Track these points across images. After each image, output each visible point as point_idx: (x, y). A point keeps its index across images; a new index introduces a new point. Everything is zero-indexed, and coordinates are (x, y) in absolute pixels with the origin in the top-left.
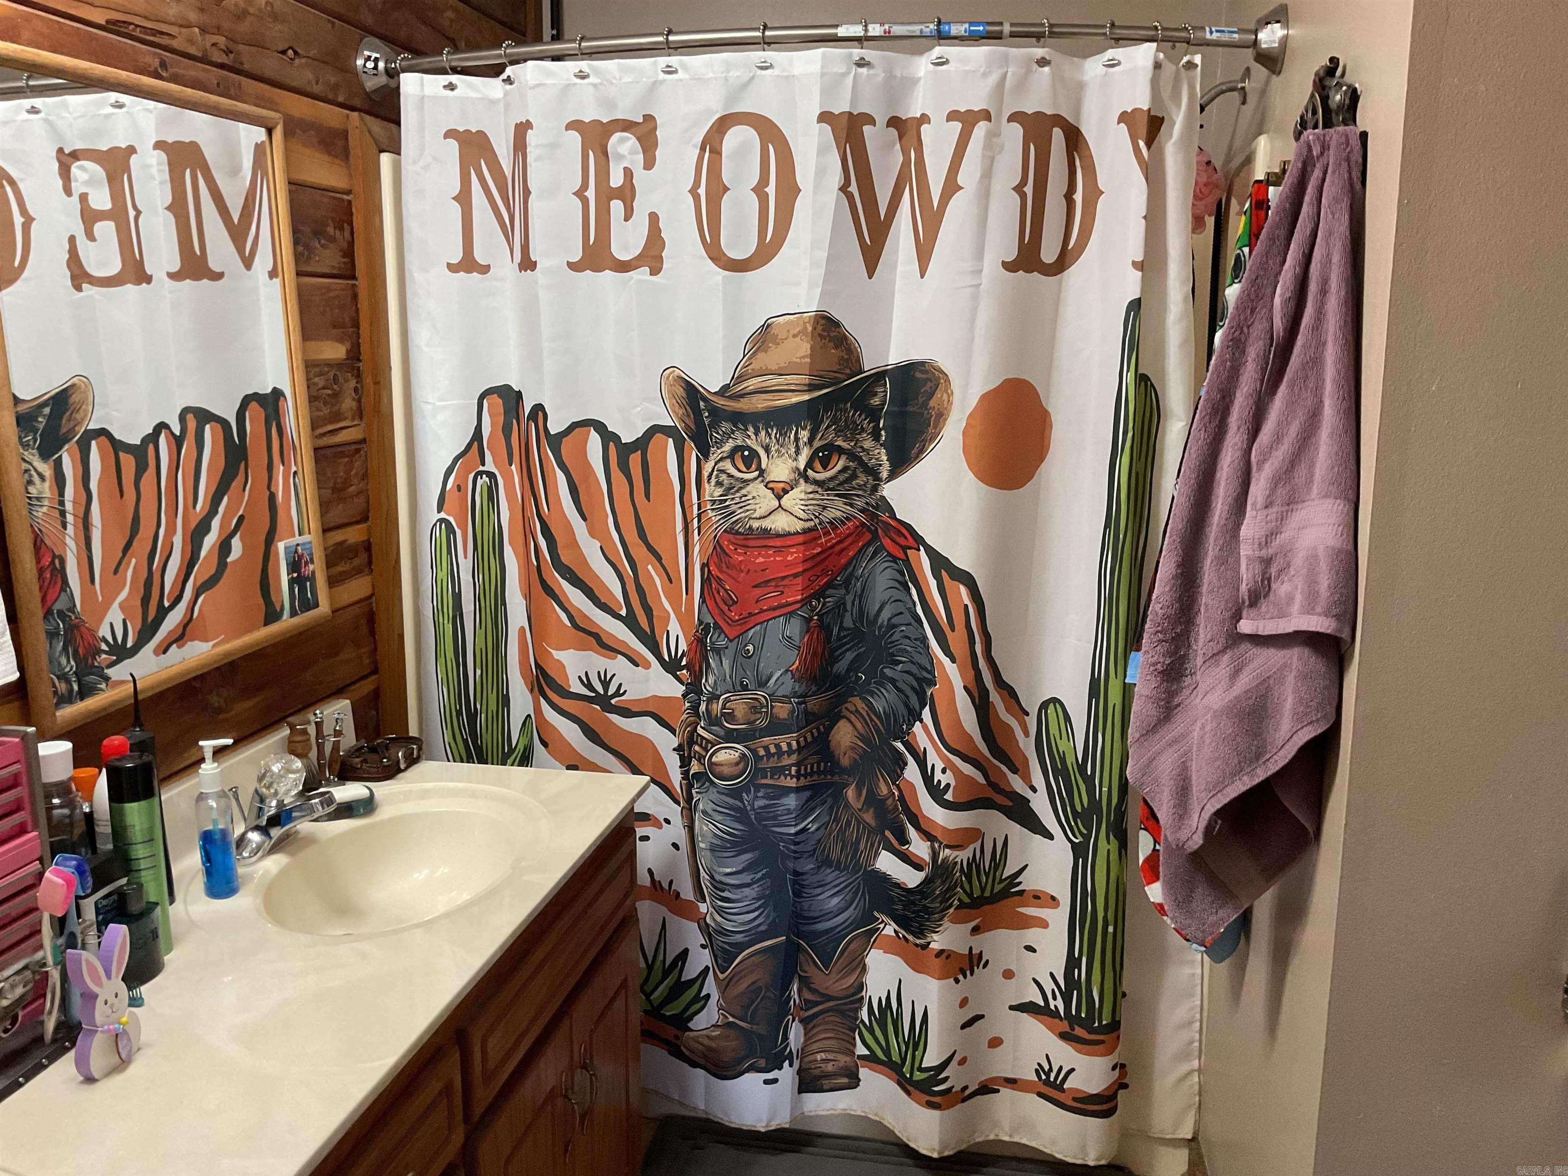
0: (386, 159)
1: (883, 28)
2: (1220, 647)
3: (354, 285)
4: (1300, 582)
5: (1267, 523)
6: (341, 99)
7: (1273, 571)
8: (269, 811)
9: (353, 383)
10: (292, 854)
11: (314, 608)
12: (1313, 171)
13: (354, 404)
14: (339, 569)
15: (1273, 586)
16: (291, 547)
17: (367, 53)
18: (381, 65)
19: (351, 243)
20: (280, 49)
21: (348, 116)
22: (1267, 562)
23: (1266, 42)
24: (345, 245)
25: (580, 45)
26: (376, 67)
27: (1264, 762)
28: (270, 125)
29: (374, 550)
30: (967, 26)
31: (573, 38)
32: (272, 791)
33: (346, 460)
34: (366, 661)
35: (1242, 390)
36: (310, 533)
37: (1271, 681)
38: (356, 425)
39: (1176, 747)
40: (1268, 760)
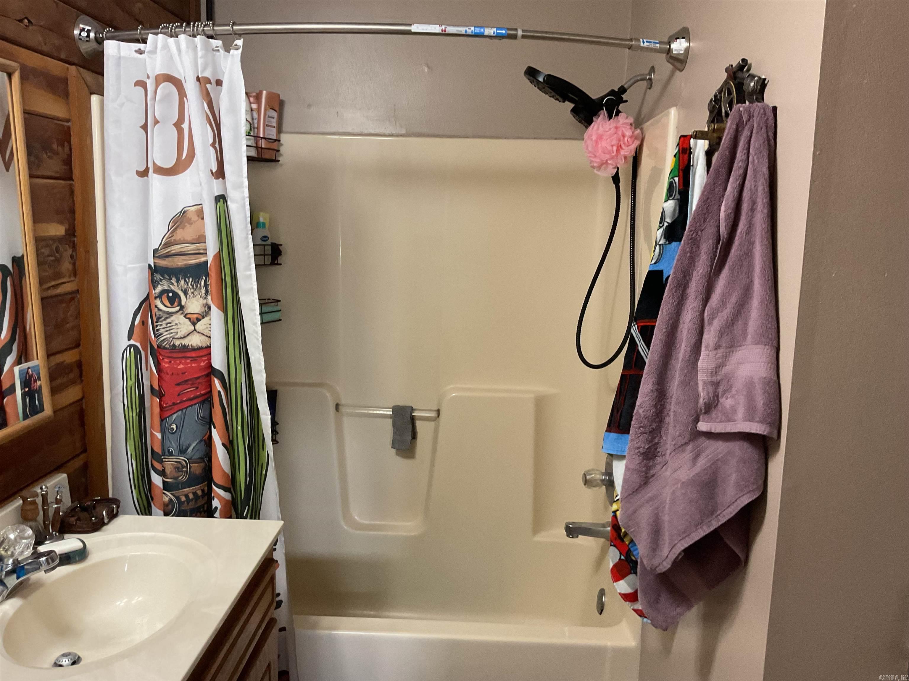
0: (95, 99)
1: (441, 28)
2: (686, 440)
3: (71, 185)
4: (742, 400)
5: (716, 359)
6: (63, 56)
7: (720, 390)
8: (6, 568)
9: (70, 252)
10: (24, 597)
11: (41, 412)
12: (743, 132)
13: (70, 267)
14: (59, 381)
15: (721, 400)
16: (24, 370)
17: (81, 26)
18: (92, 35)
19: (70, 156)
20: (19, 18)
21: (68, 69)
22: (716, 385)
23: (676, 50)
24: (66, 157)
25: (232, 28)
26: (88, 36)
27: (716, 517)
28: (10, 71)
29: (84, 367)
30: (495, 29)
31: (228, 23)
32: (9, 553)
33: (64, 305)
34: (78, 445)
35: (698, 272)
36: (38, 359)
37: (720, 463)
38: (72, 281)
39: (651, 503)
40: (719, 515)
